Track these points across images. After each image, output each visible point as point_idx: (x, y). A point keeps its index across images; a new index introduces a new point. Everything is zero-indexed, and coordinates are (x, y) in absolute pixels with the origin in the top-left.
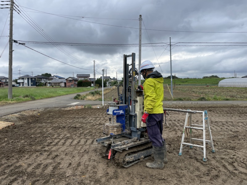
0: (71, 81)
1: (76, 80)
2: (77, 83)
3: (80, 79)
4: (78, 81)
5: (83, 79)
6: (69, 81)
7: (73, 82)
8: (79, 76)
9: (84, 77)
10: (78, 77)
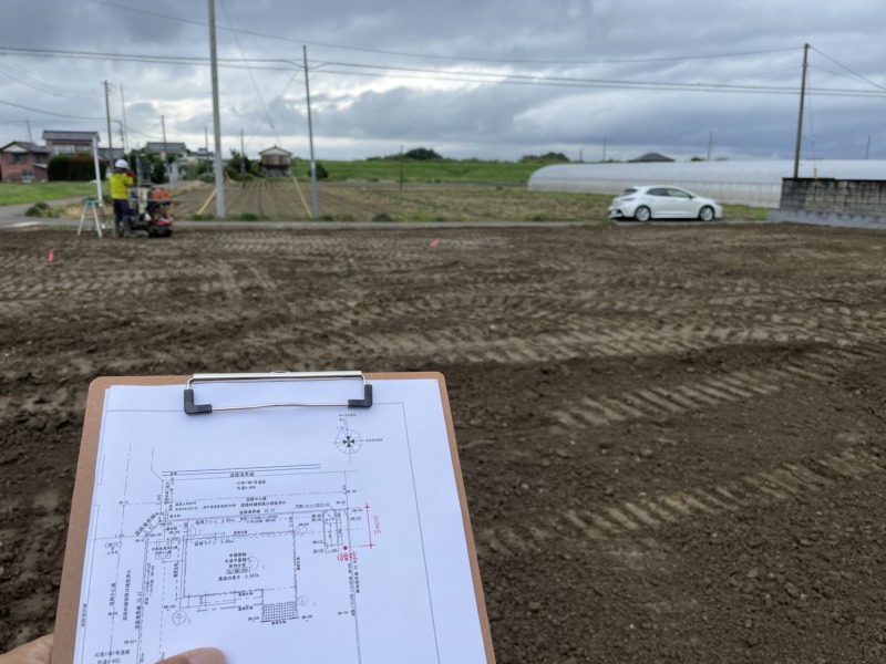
0: (21, 158)
1: (40, 155)
2: (45, 166)
3: (57, 150)
4: (51, 157)
5: (70, 149)
6: (11, 159)
7: (31, 163)
8: (55, 138)
9: (77, 143)
10: (48, 140)
